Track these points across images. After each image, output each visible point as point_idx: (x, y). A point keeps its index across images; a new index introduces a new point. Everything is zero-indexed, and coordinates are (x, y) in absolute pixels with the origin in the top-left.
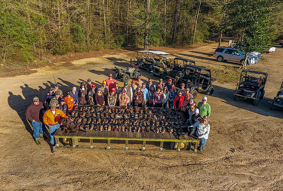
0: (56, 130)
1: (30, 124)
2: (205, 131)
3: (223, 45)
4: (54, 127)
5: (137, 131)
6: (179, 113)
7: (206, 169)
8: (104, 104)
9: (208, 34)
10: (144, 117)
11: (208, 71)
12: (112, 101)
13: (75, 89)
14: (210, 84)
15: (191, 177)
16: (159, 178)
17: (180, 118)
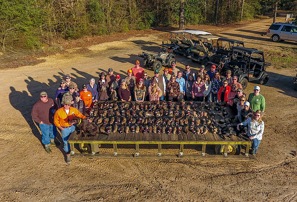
0: (70, 134)
1: (37, 127)
2: (258, 130)
3: (279, 20)
4: (67, 130)
5: (172, 132)
6: (225, 108)
7: (260, 178)
8: (130, 100)
9: (260, 7)
10: (180, 115)
11: (260, 54)
12: (140, 95)
13: (93, 81)
14: (263, 70)
15: (242, 189)
16: (201, 191)
17: (227, 115)
